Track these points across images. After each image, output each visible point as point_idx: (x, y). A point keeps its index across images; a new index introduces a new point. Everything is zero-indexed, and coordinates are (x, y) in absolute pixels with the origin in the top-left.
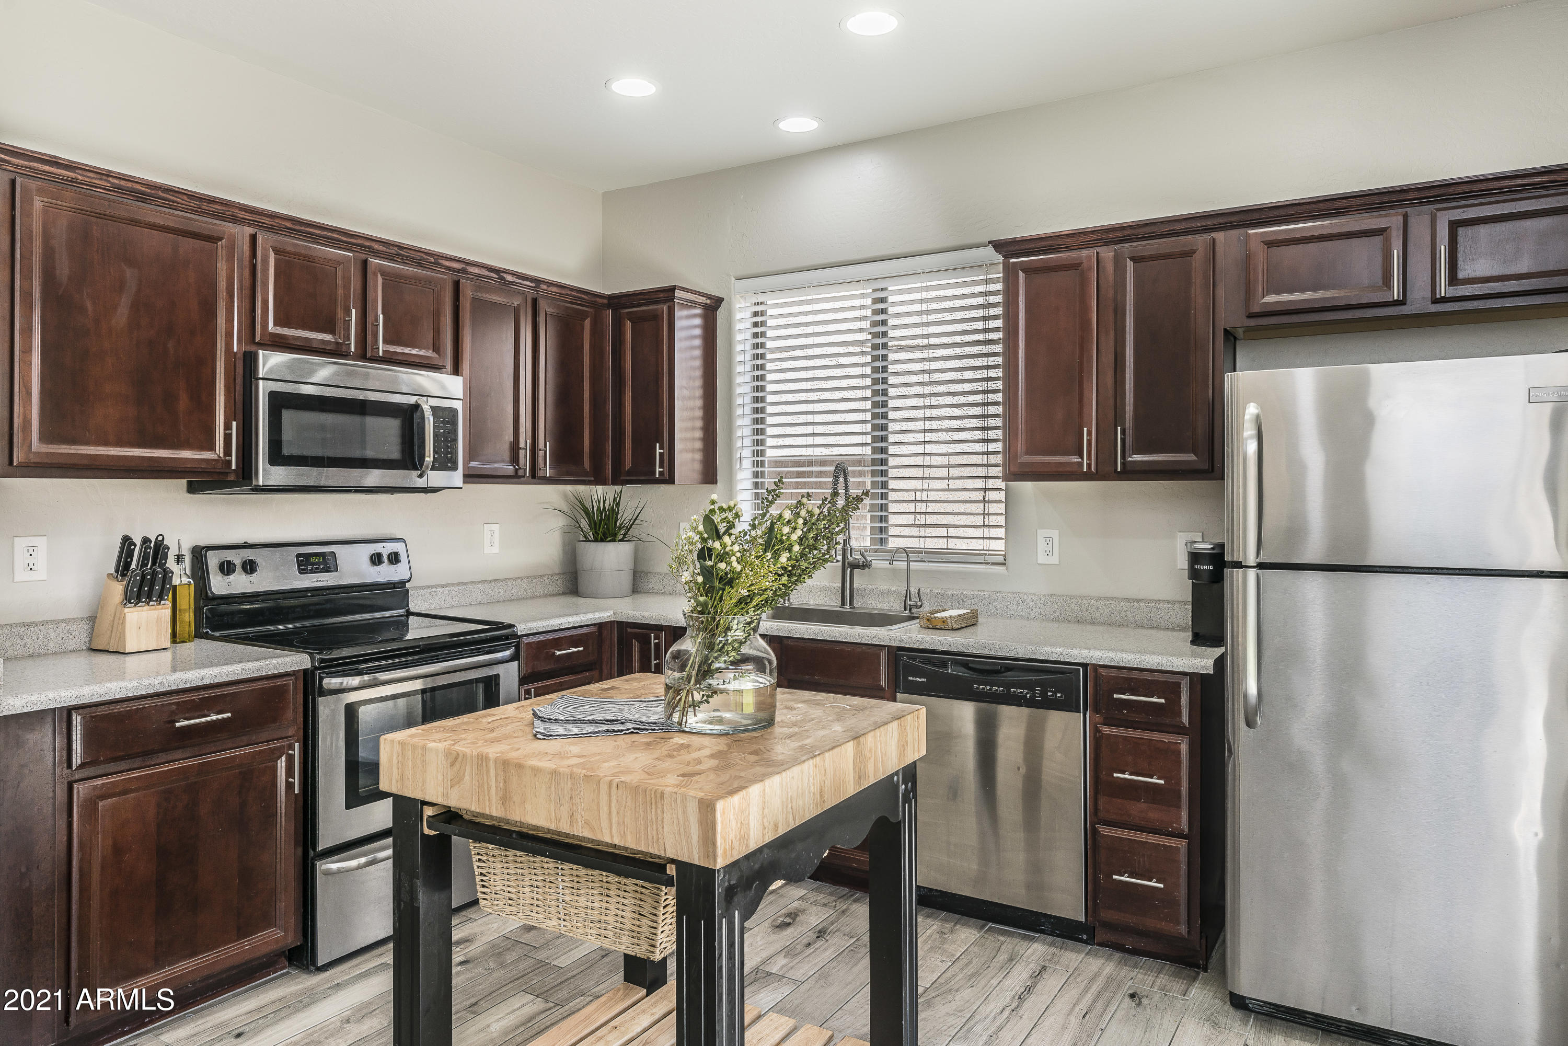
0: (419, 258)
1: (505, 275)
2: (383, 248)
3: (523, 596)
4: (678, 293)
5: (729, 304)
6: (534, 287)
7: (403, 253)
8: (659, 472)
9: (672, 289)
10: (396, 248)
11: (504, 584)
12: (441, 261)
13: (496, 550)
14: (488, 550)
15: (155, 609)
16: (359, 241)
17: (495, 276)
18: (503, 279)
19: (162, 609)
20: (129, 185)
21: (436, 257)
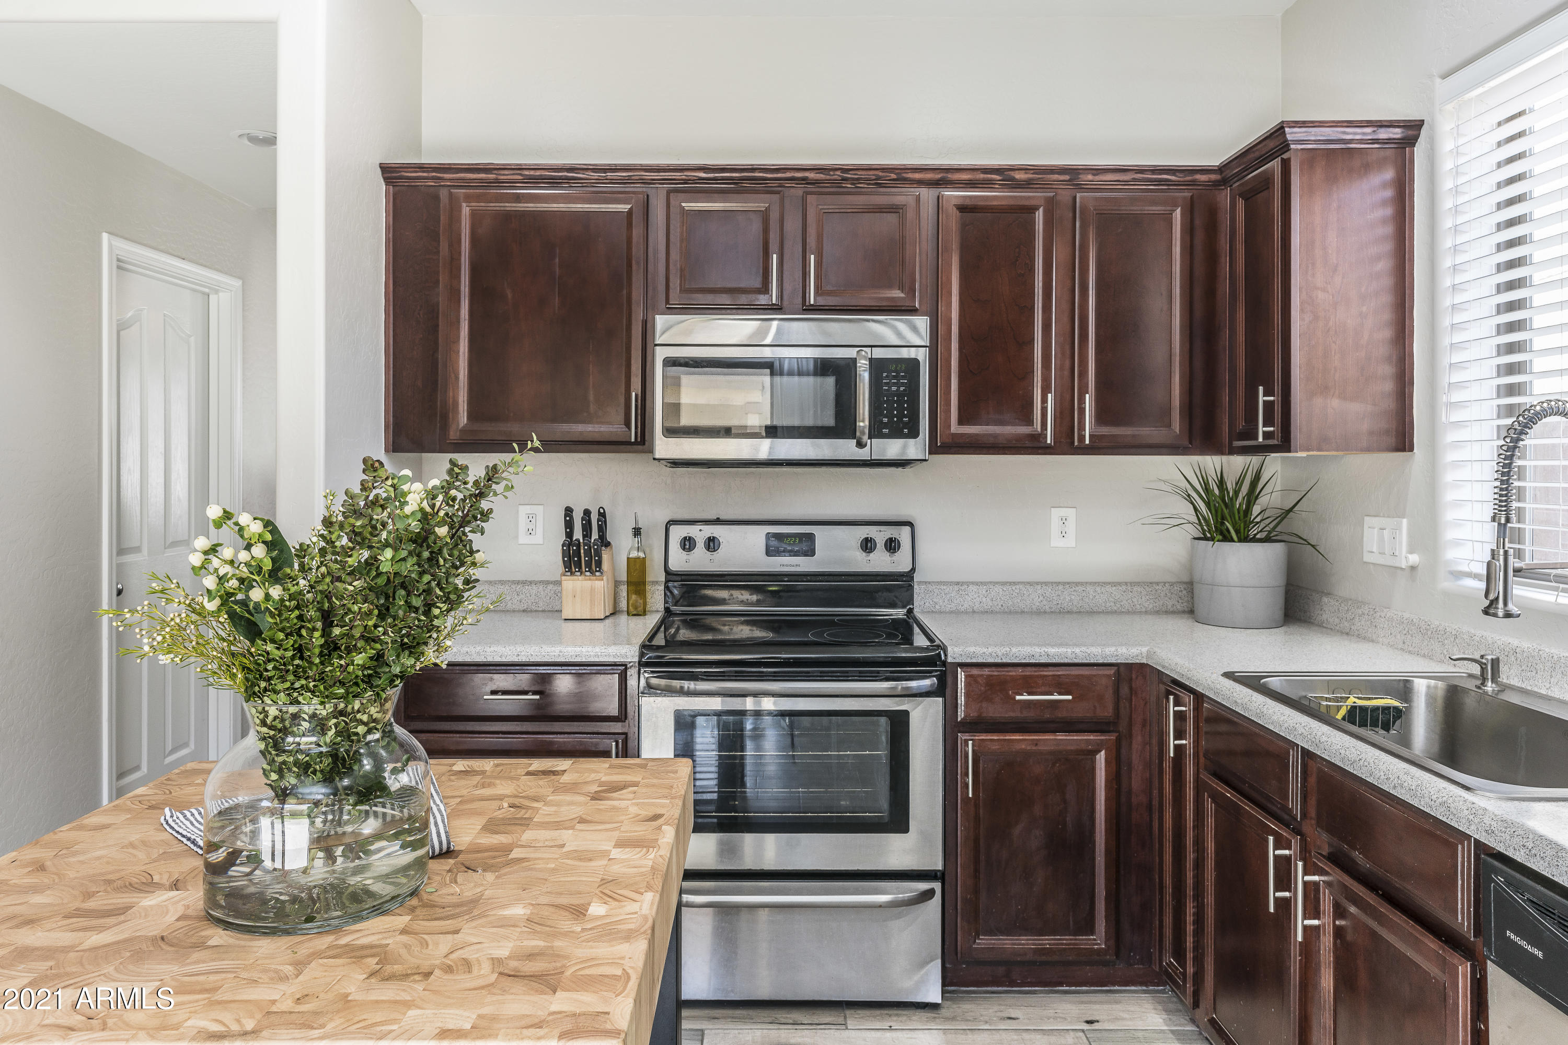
0: (874, 177)
1: (1012, 173)
2: (822, 175)
3: (1115, 608)
4: (1291, 134)
5: (1432, 128)
6: (1069, 181)
7: (849, 176)
8: (1264, 432)
9: (1280, 130)
10: (838, 173)
11: (1080, 588)
12: (905, 175)
13: (1070, 542)
14: (1057, 542)
15: (590, 580)
16: (788, 175)
17: (998, 177)
18: (1013, 179)
19: (596, 580)
20: (538, 173)
21: (897, 171)
